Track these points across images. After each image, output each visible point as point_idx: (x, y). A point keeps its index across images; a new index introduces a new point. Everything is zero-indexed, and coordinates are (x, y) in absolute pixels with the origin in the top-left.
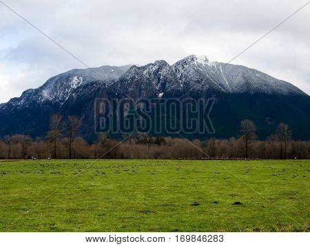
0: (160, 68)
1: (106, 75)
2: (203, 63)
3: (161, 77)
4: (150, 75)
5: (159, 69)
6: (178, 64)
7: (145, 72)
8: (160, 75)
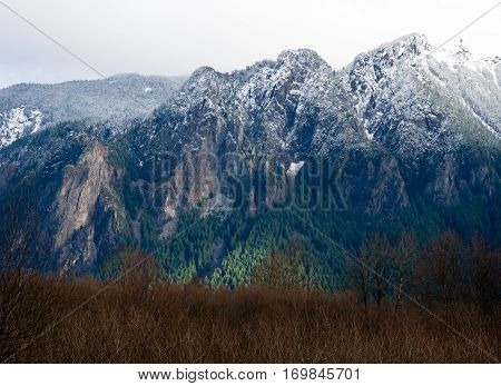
0: (297, 76)
1: (123, 104)
2: (451, 63)
3: (300, 107)
4: (259, 99)
5: (291, 78)
6: (360, 62)
7: (245, 91)
8: (295, 99)
